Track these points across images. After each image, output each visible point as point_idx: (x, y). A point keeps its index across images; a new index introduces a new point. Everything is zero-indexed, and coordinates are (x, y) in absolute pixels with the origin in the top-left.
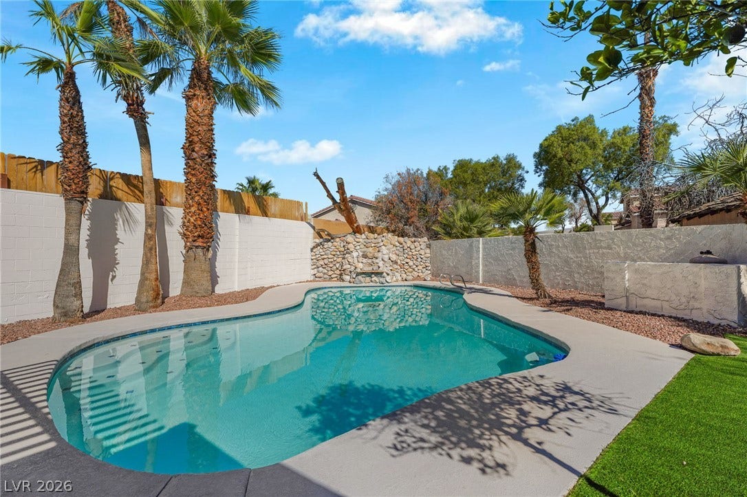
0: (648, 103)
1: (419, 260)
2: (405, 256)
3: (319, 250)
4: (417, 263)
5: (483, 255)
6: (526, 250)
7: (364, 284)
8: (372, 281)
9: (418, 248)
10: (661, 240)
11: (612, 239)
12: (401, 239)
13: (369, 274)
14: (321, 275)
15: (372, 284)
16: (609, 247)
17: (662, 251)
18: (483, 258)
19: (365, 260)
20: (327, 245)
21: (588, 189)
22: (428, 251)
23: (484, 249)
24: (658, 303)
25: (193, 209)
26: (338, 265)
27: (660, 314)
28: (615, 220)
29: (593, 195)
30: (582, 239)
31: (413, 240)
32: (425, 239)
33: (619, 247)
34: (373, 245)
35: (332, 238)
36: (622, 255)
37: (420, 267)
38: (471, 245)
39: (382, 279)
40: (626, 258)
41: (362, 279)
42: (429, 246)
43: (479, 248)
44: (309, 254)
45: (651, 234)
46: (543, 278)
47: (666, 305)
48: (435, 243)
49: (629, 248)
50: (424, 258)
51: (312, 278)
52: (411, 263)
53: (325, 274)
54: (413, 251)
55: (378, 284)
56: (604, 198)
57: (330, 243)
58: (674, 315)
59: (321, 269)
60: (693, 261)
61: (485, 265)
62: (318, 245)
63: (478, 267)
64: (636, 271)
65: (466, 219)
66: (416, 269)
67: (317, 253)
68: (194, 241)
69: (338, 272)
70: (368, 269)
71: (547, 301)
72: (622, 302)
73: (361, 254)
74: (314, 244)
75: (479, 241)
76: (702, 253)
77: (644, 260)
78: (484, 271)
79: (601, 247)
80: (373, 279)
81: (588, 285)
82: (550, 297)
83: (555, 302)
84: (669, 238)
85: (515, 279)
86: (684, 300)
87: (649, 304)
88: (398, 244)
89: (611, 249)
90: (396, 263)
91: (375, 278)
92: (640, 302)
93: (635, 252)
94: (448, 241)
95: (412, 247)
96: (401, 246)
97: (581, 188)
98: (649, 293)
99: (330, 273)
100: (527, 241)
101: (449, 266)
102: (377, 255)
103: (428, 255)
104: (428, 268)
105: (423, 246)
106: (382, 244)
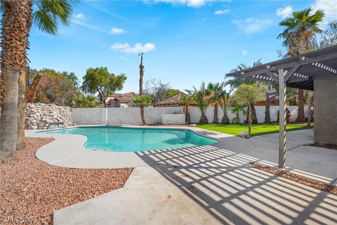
1: (67, 117)
2: (62, 115)
4: (66, 118)
5: (107, 114)
7: (54, 129)
8: (58, 127)
9: (67, 111)
11: (154, 109)
12: (59, 107)
13: (57, 124)
16: (153, 111)
17: (165, 112)
22: (71, 113)
23: (108, 112)
24: (173, 122)
27: (173, 124)
31: (64, 107)
32: (69, 107)
33: (156, 111)
34: (46, 109)
36: (157, 113)
37: (67, 120)
38: (101, 111)
39: (63, 126)
41: (54, 127)
42: (71, 111)
43: (105, 111)
45: (163, 108)
47: (174, 122)
48: (74, 109)
50: (69, 116)
54: (65, 112)
55: (62, 128)
58: (176, 124)
60: (173, 114)
61: (108, 117)
63: (105, 118)
64: (169, 116)
65: (89, 99)
72: (166, 123)
73: (43, 114)
75: (105, 109)
78: (108, 120)
79: (151, 111)
80: (59, 126)
81: (148, 121)
82: (148, 124)
86: (177, 121)
87: (171, 122)
91: (60, 125)
92: (169, 122)
93: (159, 112)
95: (64, 111)
96: (59, 110)
98: (171, 120)
100: (142, 109)
101: (86, 119)
102: (51, 114)
103: (71, 115)
104: (71, 120)
105: (69, 110)
106: (52, 109)
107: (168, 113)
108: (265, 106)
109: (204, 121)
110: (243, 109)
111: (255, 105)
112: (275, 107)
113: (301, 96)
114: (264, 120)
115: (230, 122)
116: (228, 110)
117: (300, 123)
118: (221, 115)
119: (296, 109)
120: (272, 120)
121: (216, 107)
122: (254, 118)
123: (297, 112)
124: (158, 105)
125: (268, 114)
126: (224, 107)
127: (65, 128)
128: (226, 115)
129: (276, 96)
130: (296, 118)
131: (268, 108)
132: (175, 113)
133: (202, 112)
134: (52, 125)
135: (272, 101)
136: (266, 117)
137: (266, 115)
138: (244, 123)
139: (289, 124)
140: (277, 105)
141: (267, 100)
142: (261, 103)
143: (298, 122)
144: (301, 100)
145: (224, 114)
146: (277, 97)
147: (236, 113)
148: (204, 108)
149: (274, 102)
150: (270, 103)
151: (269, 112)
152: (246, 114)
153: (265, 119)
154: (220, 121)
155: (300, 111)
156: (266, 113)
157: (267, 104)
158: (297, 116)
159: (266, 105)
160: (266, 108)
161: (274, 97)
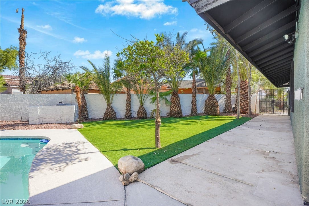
0: (23, 43)
10: (44, 98)
11: (23, 98)
16: (22, 101)
17: (45, 102)
24: (51, 120)
27: (52, 123)
33: (27, 101)
36: (28, 104)
40: (30, 105)
45: (40, 96)
47: (53, 120)
49: (31, 101)
58: (56, 122)
60: (57, 105)
64: (43, 109)
72: (37, 121)
76: (59, 102)
86: (59, 117)
87: (47, 120)
89: (23, 101)
92: (44, 120)
93: (34, 102)
98: (47, 116)
107: (51, 104)
108: (191, 95)
109: (109, 115)
110: (166, 98)
111: (181, 93)
112: (202, 95)
113: (228, 83)
114: (190, 112)
115: (149, 115)
116: (145, 99)
117: (228, 115)
118: (136, 107)
119: (223, 98)
120: (199, 112)
121: (128, 95)
122: (178, 109)
123: (224, 101)
124: (43, 90)
125: (195, 104)
126: (139, 95)
128: (142, 105)
129: (203, 83)
130: (223, 109)
131: (194, 96)
132: (61, 104)
133: (108, 102)
135: (200, 89)
136: (192, 108)
137: (192, 106)
138: (167, 116)
139: (216, 116)
140: (204, 94)
141: (193, 87)
142: (187, 91)
143: (226, 113)
144: (229, 87)
145: (141, 104)
146: (205, 83)
147: (155, 104)
148: (111, 96)
149: (201, 90)
150: (197, 91)
151: (196, 102)
152: (169, 105)
153: (192, 110)
154: (135, 115)
155: (227, 100)
156: (192, 102)
157: (194, 91)
158: (224, 106)
159: (193, 93)
160: (192, 96)
161: (201, 84)
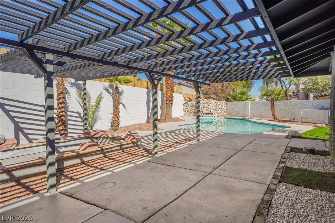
1: (222, 109)
2: (217, 107)
3: (186, 105)
4: (222, 110)
5: (250, 107)
6: (271, 106)
8: (209, 116)
9: (222, 105)
10: (311, 103)
11: (297, 103)
12: (216, 101)
13: (208, 114)
14: (187, 114)
15: (209, 117)
17: (311, 106)
18: (250, 108)
19: (205, 109)
20: (189, 103)
21: (283, 81)
22: (226, 105)
23: (251, 105)
25: (169, 92)
26: (193, 111)
28: (291, 92)
29: (284, 83)
30: (287, 103)
31: (220, 101)
32: (225, 101)
33: (299, 105)
34: (206, 103)
35: (191, 101)
37: (223, 112)
38: (245, 104)
39: (212, 116)
40: (301, 108)
42: (226, 104)
43: (249, 105)
44: (183, 106)
45: (308, 102)
46: (276, 114)
47: (312, 120)
48: (228, 103)
49: (302, 105)
50: (224, 108)
51: (184, 115)
52: (219, 110)
53: (188, 114)
54: (220, 106)
55: (211, 117)
56: (289, 85)
57: (190, 102)
59: (187, 112)
60: (319, 109)
61: (251, 111)
62: (186, 103)
63: (248, 111)
64: (304, 112)
65: (241, 94)
66: (221, 112)
67: (186, 106)
68: (169, 102)
69: (193, 113)
70: (207, 112)
71: (277, 120)
72: (300, 120)
73: (203, 107)
74: (184, 103)
75: (249, 102)
76: (321, 107)
77: (306, 109)
78: (250, 113)
79: (293, 105)
82: (278, 119)
83: (280, 121)
84: (313, 103)
85: (263, 115)
88: (215, 103)
89: (296, 106)
90: (215, 110)
91: (210, 115)
92: (305, 119)
93: (304, 106)
94: (234, 102)
95: (220, 104)
97: (279, 80)
98: (307, 117)
99: (190, 113)
100: (271, 103)
101: (235, 111)
102: (208, 107)
103: (226, 107)
104: (226, 112)
105: (224, 104)
106: (210, 103)
127: (214, 117)
134: (205, 115)
